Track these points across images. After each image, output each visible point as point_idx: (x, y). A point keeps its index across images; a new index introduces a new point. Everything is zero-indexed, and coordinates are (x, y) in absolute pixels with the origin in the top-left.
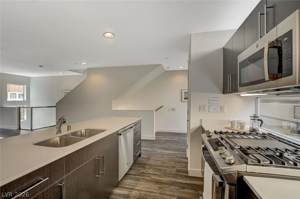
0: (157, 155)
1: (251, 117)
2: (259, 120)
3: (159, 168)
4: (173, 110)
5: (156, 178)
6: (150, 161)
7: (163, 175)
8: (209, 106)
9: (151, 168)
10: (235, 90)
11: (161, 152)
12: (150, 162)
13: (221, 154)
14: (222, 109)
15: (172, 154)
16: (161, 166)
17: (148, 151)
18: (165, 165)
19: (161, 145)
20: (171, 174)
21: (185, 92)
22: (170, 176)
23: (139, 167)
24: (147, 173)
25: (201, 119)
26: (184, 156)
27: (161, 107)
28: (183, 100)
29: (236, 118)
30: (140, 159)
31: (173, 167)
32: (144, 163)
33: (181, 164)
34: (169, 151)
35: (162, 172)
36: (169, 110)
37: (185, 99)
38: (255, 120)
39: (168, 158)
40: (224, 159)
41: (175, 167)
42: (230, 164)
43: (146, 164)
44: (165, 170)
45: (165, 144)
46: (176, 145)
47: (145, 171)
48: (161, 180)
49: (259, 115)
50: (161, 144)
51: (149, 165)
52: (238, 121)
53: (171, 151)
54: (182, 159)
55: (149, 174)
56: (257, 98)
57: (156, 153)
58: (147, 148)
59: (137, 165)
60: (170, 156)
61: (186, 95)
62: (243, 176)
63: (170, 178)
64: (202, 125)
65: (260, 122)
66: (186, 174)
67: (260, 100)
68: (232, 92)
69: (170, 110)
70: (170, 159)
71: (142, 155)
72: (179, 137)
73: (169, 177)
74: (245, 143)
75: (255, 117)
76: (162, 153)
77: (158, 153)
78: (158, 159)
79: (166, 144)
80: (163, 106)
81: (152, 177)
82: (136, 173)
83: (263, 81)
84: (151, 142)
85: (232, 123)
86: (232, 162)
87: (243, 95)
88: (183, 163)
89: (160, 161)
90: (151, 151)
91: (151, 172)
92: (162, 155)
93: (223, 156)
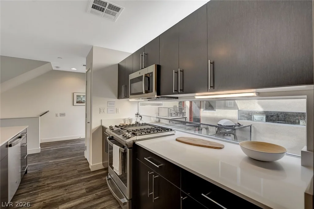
0: (50, 166)
1: (136, 114)
2: (140, 116)
3: (58, 175)
4: (63, 115)
5: (58, 184)
6: (43, 173)
7: (65, 180)
8: (107, 108)
9: (48, 179)
10: (126, 97)
11: (54, 162)
12: (43, 175)
13: (123, 136)
14: (117, 111)
15: (69, 161)
16: (60, 174)
17: (35, 165)
18: (64, 171)
19: (51, 156)
20: (74, 176)
21: (77, 95)
22: (73, 177)
23: (30, 183)
24: (44, 184)
25: (101, 120)
26: (83, 159)
27: (46, 112)
28: (75, 103)
29: (126, 117)
30: (28, 176)
31: (74, 170)
32: (35, 178)
33: (81, 165)
34: (64, 158)
35: (63, 177)
36: (57, 115)
37: (77, 103)
38: (138, 116)
39: (65, 165)
40: (126, 137)
41: (76, 169)
42: (129, 138)
43: (39, 178)
44: (65, 175)
45: (56, 153)
46: (71, 151)
47: (40, 184)
48: (65, 184)
49: (140, 113)
50: (51, 154)
51: (43, 178)
52: (128, 119)
53: (66, 158)
54: (81, 161)
55: (47, 184)
56: (139, 102)
57: (48, 164)
58: (32, 163)
59: (25, 183)
60: (67, 163)
61: (78, 99)
62: (135, 142)
63: (74, 179)
64: (102, 124)
65: (140, 117)
66: (88, 171)
67: (140, 103)
68: (125, 98)
69: (59, 115)
70: (68, 164)
71: (28, 172)
72: (71, 144)
73: (72, 179)
74: (134, 128)
75: (138, 114)
76: (56, 163)
77: (51, 164)
78: (53, 169)
79: (58, 153)
80: (48, 111)
81: (53, 185)
82: (29, 190)
83: (142, 93)
84: (36, 156)
85: (124, 120)
86: (130, 136)
87: (130, 100)
88: (83, 164)
89: (56, 170)
90: (40, 165)
91: (49, 182)
92: (57, 164)
93: (125, 136)
